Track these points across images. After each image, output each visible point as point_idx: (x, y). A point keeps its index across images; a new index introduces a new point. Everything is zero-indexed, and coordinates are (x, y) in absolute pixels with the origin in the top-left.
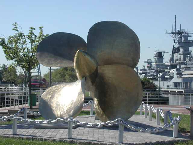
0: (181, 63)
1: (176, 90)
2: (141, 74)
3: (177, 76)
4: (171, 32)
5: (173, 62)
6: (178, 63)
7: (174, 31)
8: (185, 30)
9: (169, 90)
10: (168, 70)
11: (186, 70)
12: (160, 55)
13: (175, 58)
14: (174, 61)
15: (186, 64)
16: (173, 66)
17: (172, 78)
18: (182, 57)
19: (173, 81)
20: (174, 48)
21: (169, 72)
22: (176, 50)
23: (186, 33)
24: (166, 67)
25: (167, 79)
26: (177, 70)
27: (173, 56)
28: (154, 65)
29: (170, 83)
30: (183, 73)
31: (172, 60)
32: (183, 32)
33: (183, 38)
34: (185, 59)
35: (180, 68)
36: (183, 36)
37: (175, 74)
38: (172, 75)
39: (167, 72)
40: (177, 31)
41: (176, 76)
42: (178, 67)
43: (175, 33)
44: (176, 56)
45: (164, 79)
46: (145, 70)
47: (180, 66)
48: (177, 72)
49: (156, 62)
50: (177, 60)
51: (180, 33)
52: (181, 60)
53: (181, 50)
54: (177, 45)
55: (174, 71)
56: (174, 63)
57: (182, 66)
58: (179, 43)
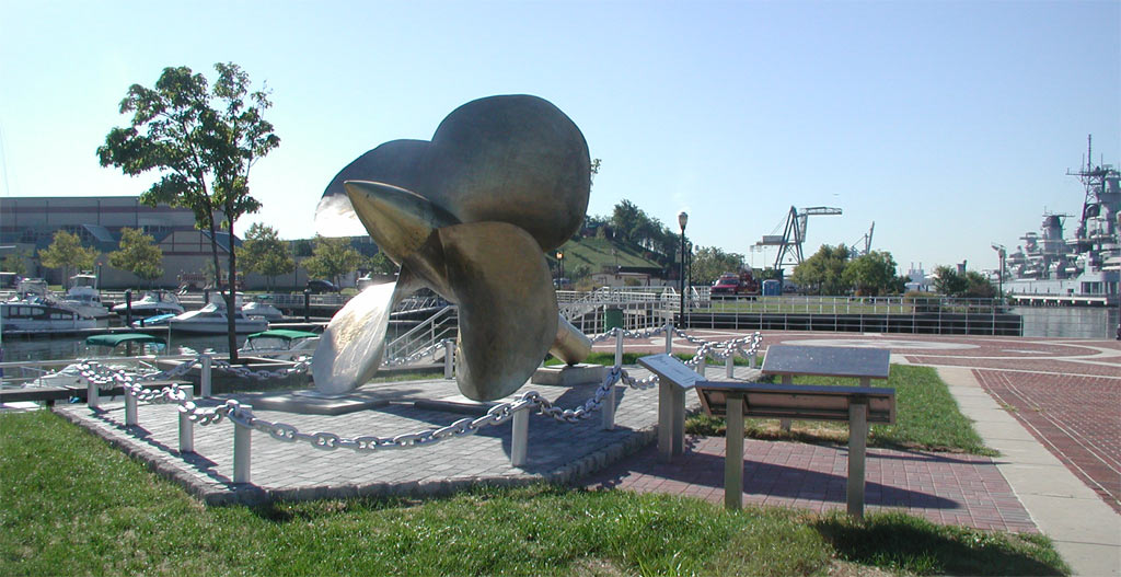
0: (1103, 240)
1: (1089, 300)
2: (1012, 264)
3: (1091, 268)
4: (1078, 170)
5: (1084, 237)
6: (1095, 239)
7: (1086, 169)
8: (1111, 166)
9: (1073, 299)
10: (1074, 256)
11: (1114, 255)
12: (1055, 223)
13: (1089, 229)
14: (1088, 234)
15: (1116, 242)
16: (1084, 247)
17: (1079, 272)
18: (1105, 225)
19: (1083, 278)
20: (1086, 206)
21: (1075, 259)
22: (1091, 211)
23: (1114, 173)
24: (1069, 248)
25: (1070, 274)
26: (1091, 255)
27: (1084, 224)
28: (1041, 244)
29: (1076, 284)
30: (1106, 262)
31: (1082, 232)
32: (1107, 171)
33: (1107, 184)
34: (1111, 230)
35: (1100, 250)
36: (1108, 179)
37: (1087, 263)
38: (1080, 267)
39: (1070, 259)
40: (1093, 169)
41: (1088, 269)
42: (1095, 247)
43: (1089, 174)
44: (1091, 224)
45: (1062, 275)
46: (1021, 255)
47: (1100, 247)
48: (1091, 260)
49: (1045, 237)
50: (1094, 233)
51: (1100, 173)
52: (1102, 233)
53: (1104, 211)
54: (1094, 201)
55: (1085, 257)
56: (1087, 240)
57: (1104, 247)
58: (1098, 195)
